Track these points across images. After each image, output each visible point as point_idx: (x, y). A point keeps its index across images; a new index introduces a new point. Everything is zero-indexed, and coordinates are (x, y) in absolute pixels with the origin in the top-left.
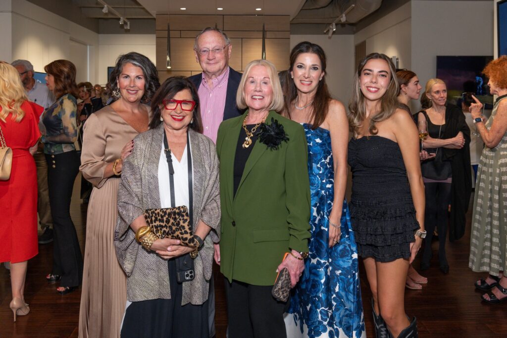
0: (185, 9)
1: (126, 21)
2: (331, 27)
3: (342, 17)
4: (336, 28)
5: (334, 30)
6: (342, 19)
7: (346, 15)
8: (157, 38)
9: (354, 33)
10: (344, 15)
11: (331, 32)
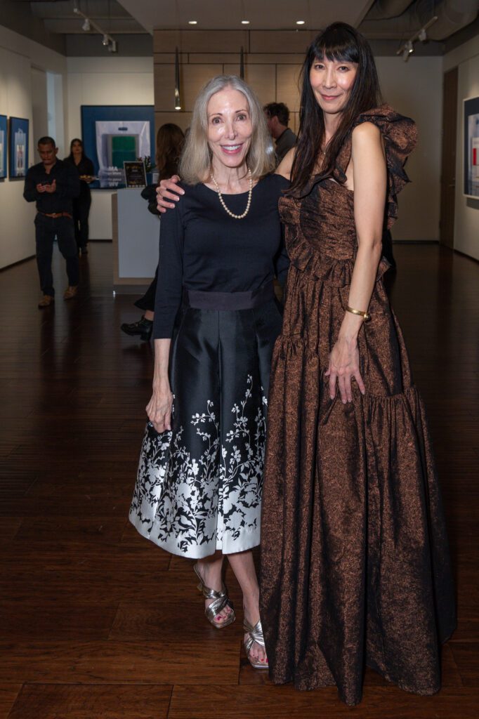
0: (195, 23)
1: (111, 39)
2: (406, 46)
3: (420, 33)
4: (413, 48)
5: (411, 51)
6: (420, 36)
7: (426, 31)
8: (155, 64)
9: (443, 54)
10: (423, 31)
11: (406, 54)
